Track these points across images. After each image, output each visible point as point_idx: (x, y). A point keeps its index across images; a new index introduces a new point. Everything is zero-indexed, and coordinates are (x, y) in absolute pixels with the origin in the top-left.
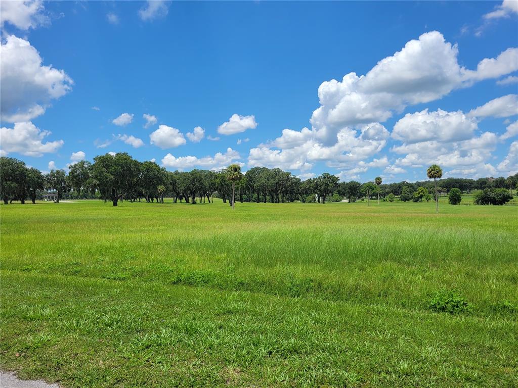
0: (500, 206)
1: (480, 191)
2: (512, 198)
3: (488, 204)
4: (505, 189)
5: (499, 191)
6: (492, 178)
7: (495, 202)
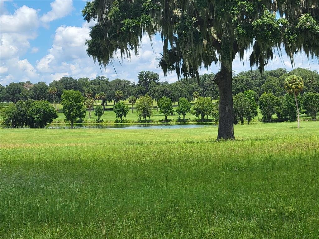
0: (40, 129)
1: (11, 104)
2: (56, 116)
3: (22, 127)
4: (46, 102)
5: (39, 104)
6: (29, 83)
7: (33, 124)
